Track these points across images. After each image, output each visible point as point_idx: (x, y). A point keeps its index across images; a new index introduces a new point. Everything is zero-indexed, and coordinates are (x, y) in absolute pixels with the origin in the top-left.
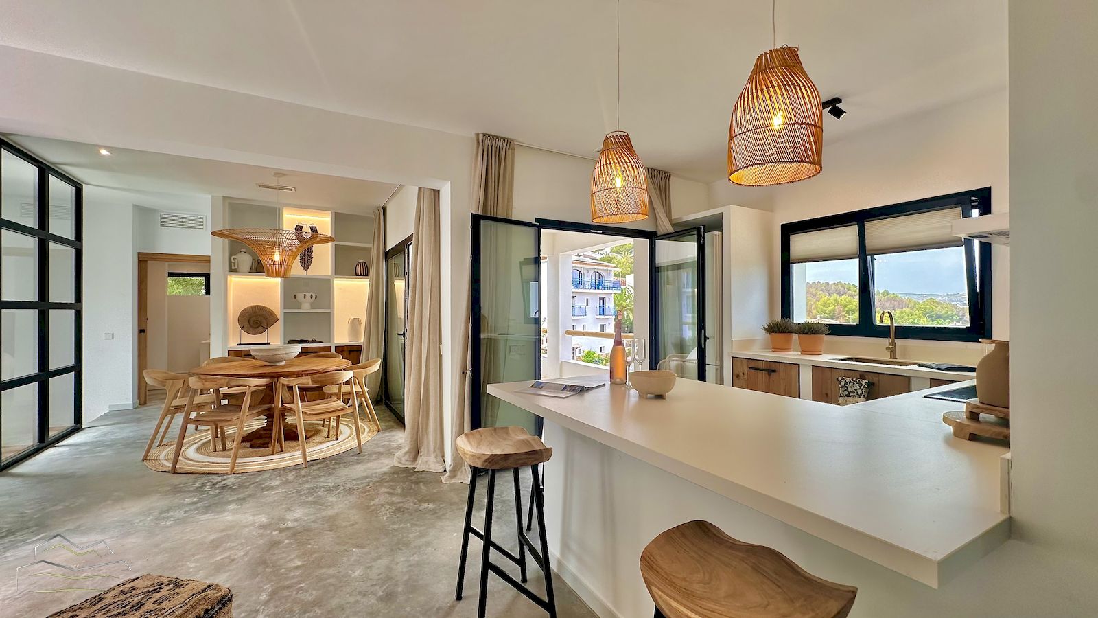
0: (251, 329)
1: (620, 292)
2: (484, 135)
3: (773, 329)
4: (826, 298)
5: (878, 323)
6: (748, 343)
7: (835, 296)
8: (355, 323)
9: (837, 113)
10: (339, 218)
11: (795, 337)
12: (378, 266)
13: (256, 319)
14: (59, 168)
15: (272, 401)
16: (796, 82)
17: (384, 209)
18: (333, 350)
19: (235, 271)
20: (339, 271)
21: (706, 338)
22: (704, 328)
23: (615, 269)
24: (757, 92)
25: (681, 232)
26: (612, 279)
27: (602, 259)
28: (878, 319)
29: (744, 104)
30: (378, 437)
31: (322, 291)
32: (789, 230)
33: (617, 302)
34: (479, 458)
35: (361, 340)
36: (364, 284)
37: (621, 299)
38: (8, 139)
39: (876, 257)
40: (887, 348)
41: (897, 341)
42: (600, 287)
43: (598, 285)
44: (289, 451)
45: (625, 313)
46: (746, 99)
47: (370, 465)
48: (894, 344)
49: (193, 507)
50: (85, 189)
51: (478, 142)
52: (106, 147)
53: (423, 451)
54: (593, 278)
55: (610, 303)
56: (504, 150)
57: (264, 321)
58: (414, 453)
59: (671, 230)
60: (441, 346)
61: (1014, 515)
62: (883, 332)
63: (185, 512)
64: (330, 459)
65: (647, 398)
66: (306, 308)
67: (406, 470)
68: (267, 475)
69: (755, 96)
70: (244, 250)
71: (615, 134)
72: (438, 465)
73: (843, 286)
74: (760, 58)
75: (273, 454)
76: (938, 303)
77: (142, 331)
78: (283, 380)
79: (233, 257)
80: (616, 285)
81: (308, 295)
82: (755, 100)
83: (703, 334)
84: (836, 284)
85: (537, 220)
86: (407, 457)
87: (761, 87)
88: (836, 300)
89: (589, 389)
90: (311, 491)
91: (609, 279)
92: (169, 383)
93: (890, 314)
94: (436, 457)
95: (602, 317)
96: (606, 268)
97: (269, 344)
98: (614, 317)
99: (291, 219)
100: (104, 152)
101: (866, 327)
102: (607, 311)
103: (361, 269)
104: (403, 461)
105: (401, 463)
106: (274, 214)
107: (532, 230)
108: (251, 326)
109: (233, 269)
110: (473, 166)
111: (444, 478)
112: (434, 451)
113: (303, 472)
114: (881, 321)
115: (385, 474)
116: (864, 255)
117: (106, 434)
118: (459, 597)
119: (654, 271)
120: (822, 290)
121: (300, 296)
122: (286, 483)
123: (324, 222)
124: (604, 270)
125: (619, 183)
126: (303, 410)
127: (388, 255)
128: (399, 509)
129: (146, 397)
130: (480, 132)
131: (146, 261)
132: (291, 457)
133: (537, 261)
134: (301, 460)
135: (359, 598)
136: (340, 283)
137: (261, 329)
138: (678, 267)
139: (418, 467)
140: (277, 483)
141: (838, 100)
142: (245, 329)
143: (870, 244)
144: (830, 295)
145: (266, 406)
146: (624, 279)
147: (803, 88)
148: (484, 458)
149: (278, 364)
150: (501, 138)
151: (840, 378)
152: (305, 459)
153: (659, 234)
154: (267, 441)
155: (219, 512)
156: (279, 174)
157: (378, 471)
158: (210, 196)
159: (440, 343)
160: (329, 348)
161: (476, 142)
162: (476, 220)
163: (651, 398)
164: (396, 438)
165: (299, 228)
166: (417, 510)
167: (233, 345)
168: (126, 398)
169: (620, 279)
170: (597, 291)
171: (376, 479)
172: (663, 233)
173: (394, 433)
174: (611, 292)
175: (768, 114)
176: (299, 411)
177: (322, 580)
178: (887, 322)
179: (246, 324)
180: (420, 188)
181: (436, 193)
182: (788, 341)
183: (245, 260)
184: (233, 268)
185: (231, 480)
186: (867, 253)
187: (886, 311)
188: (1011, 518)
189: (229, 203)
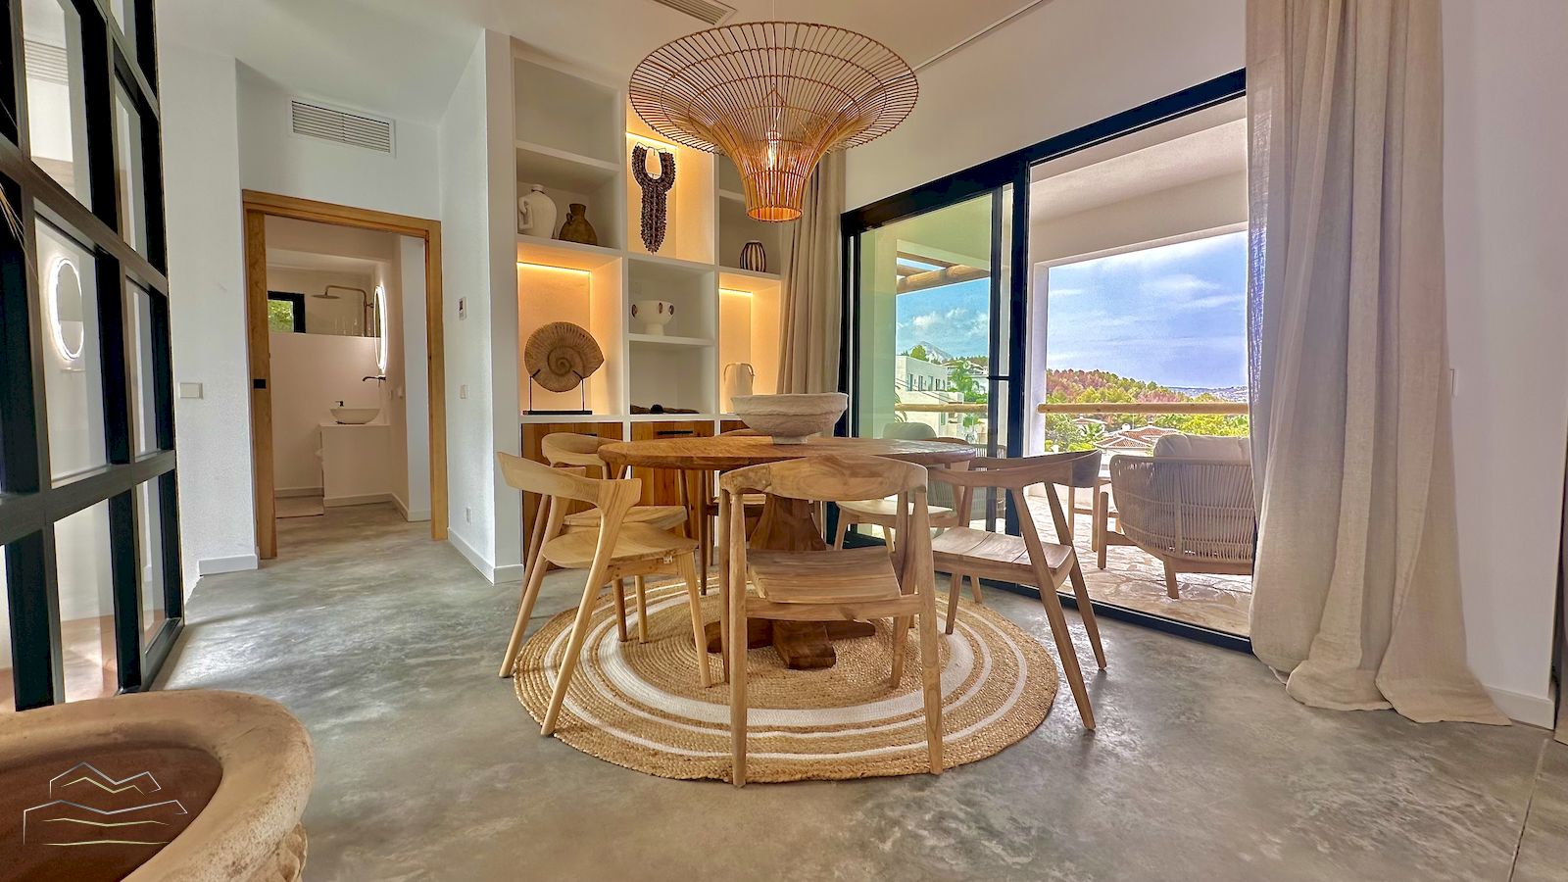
0: (553, 376)
13: (561, 354)
57: (578, 360)
66: (658, 334)
70: (539, 187)
77: (259, 384)
79: (523, 199)
97: (590, 413)
108: (553, 372)
121: (649, 307)
129: (274, 539)
131: (262, 214)
136: (728, 289)
137: (573, 378)
142: (541, 375)
158: (483, 32)
160: (712, 425)
165: (640, 156)
168: (242, 545)
179: (543, 365)
184: (525, 226)
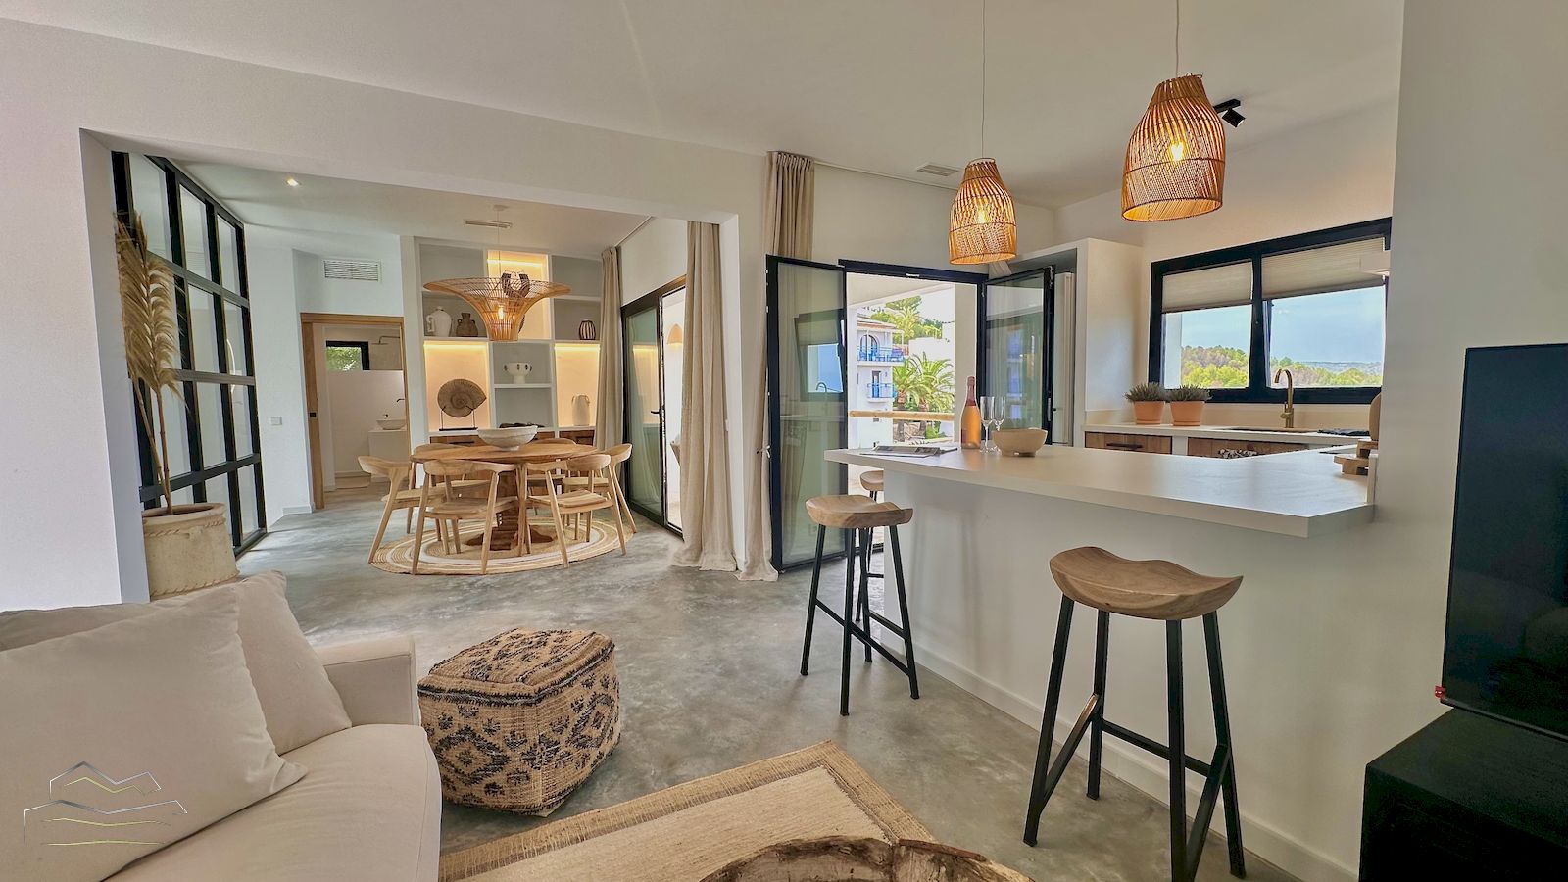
0: (454, 409)
1: (902, 364)
2: (780, 153)
3: (1137, 397)
4: (1198, 370)
5: (1274, 386)
6: (1107, 414)
7: (1212, 367)
8: (581, 403)
9: (1234, 119)
10: (558, 264)
11: (1166, 406)
12: (611, 325)
13: (460, 397)
14: (225, 204)
15: (516, 493)
16: (1201, 115)
17: (618, 249)
18: (557, 436)
19: (432, 334)
20: (562, 333)
21: (1052, 409)
22: (1051, 396)
23: (894, 331)
24: (1158, 125)
25: (1020, 274)
26: (890, 345)
27: (873, 317)
28: (1273, 379)
29: (1144, 136)
30: (635, 539)
31: (539, 358)
32: (1162, 270)
33: (896, 379)
34: (840, 517)
35: (592, 424)
36: (593, 350)
37: (903, 374)
38: (185, 170)
39: (1274, 301)
40: (1283, 416)
41: (1294, 406)
42: (874, 358)
43: (871, 355)
44: (538, 553)
45: (909, 394)
46: (1146, 131)
47: (641, 565)
48: (1291, 410)
49: (463, 604)
50: (247, 229)
51: (771, 163)
52: (297, 176)
53: (707, 547)
54: (864, 344)
55: (887, 379)
56: (802, 172)
57: (469, 399)
58: (696, 550)
59: (1007, 271)
60: (727, 422)
61: (1378, 502)
62: (1279, 396)
63: (458, 608)
64: (593, 559)
65: (1015, 456)
66: (520, 383)
67: (688, 570)
68: (525, 576)
69: (1156, 128)
70: (438, 308)
71: (980, 161)
72: (727, 563)
73: (1224, 352)
74: (1161, 86)
75: (520, 556)
76: (1360, 374)
77: (312, 415)
78: (530, 466)
79: (428, 317)
80: (896, 354)
81: (522, 365)
82: (1156, 133)
83: (1049, 404)
84: (1213, 350)
85: (841, 262)
86: (688, 555)
87: (1163, 119)
88: (1212, 373)
89: (943, 452)
90: (588, 590)
91: (886, 346)
92: (391, 472)
93: (1287, 373)
94: (726, 553)
95: (876, 400)
96: (882, 330)
97: (475, 429)
98: (893, 399)
99: (497, 264)
100: (292, 183)
101: (1257, 391)
102: (883, 392)
103: (586, 329)
104: (683, 560)
105: (679, 562)
106: (478, 258)
107: (835, 274)
109: (429, 333)
110: (765, 195)
111: (740, 577)
112: (723, 547)
113: (567, 573)
114: (1277, 381)
115: (665, 573)
116: (1260, 299)
117: (303, 538)
118: (804, 672)
119: (984, 325)
120: (1193, 359)
121: (512, 367)
122: (553, 582)
123: (538, 269)
124: (877, 333)
125: (982, 218)
126: (561, 502)
127: (628, 312)
128: (701, 605)
129: (322, 498)
130: (775, 148)
131: (311, 323)
132: (547, 557)
133: (841, 314)
134: (562, 561)
135: (698, 674)
136: (563, 350)
137: (466, 410)
138: (1015, 320)
139: (703, 566)
140: (545, 582)
141: (1235, 102)
142: (447, 409)
143: (1267, 285)
144: (1204, 366)
145: (509, 499)
146: (906, 346)
147: (1207, 121)
148: (846, 518)
149: (511, 449)
150: (800, 156)
151: (1222, 451)
152: (566, 558)
153: (990, 278)
154: (507, 541)
155: (496, 608)
156: (500, 206)
157: (657, 570)
158: (398, 237)
159: (725, 418)
160: (552, 434)
161: (768, 163)
162: (773, 262)
163: (1019, 456)
164: (659, 539)
165: (506, 277)
166: (721, 605)
167: (435, 431)
168: (302, 499)
169: (903, 346)
170: (868, 363)
171: (657, 579)
172: (997, 276)
173: (654, 535)
174: (886, 363)
175: (1166, 145)
176: (554, 502)
177: (650, 661)
178: (1283, 384)
179: (448, 403)
180: (692, 224)
181: (716, 227)
182: (1158, 410)
183: (443, 320)
184: (429, 331)
185: (487, 580)
186: (1263, 297)
187: (1283, 369)
188: (1374, 506)
189: (420, 245)
